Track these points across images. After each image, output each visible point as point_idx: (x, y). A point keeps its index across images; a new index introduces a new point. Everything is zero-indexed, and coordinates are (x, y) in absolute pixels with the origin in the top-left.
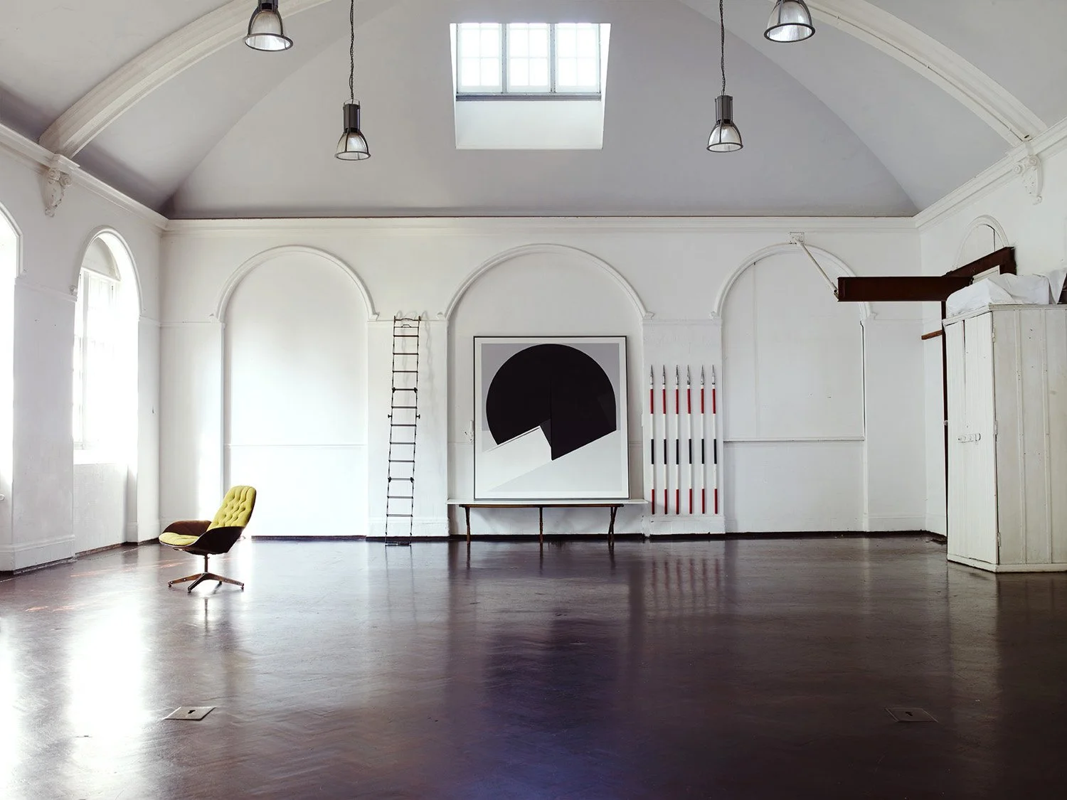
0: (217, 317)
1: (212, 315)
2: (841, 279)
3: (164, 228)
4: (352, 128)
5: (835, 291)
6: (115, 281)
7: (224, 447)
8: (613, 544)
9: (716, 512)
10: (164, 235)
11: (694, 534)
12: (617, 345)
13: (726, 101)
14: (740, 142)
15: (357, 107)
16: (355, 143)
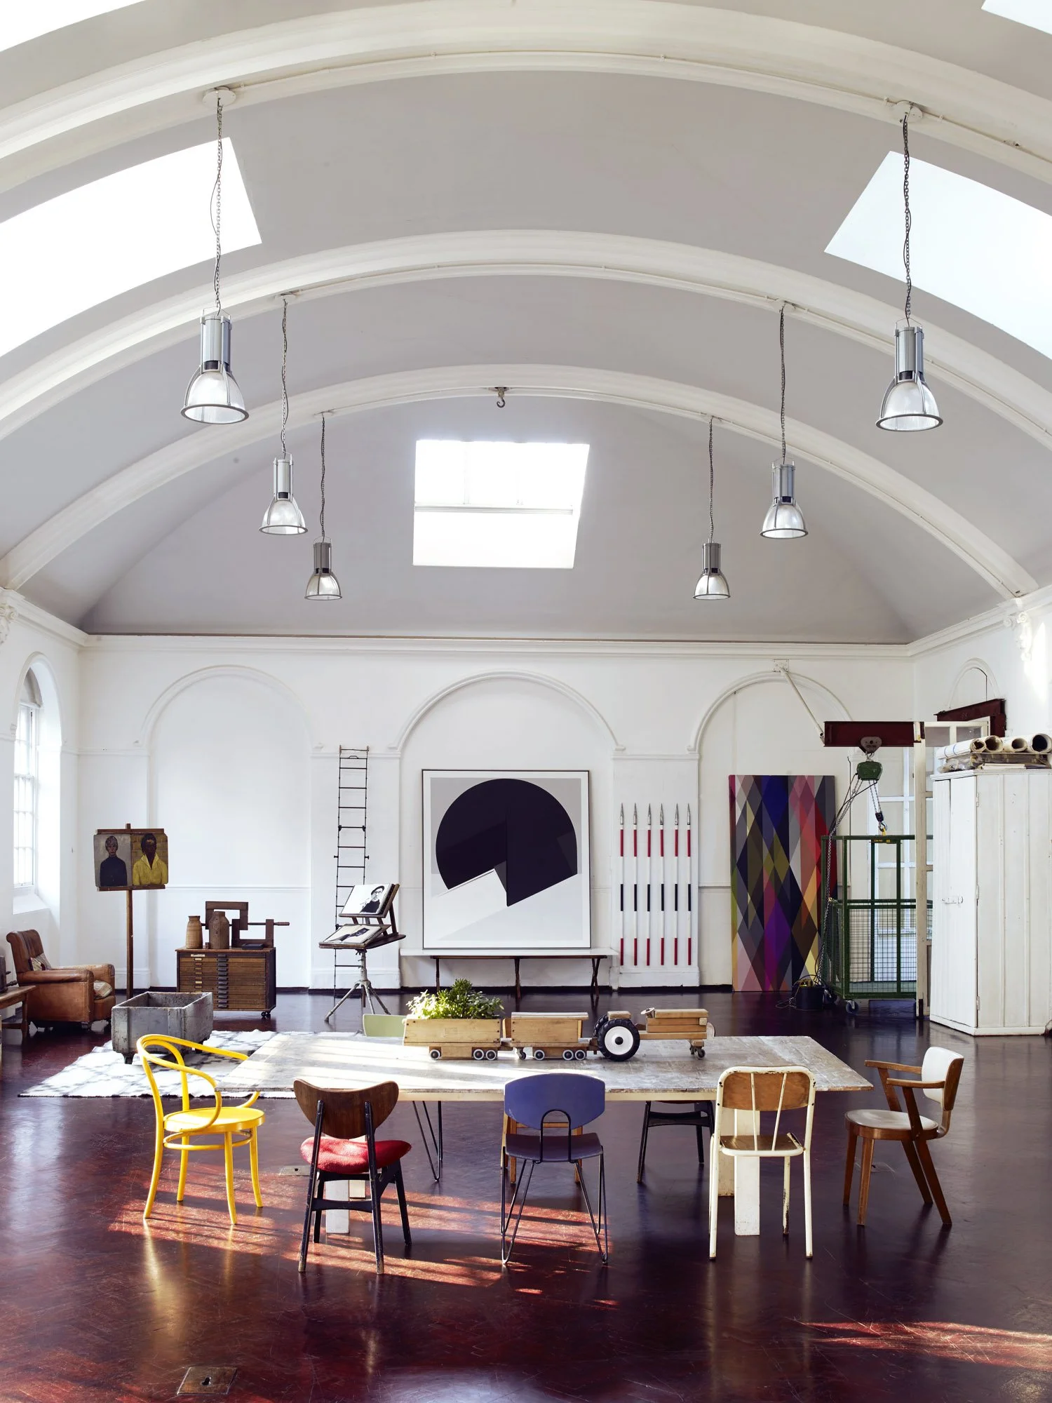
0: (142, 746)
1: (136, 743)
2: (827, 723)
3: (83, 644)
4: (323, 568)
5: (821, 734)
6: (36, 708)
8: (598, 998)
9: (690, 963)
10: (82, 651)
11: (666, 987)
12: (579, 781)
13: (714, 550)
14: (727, 594)
15: (328, 545)
16: (328, 584)
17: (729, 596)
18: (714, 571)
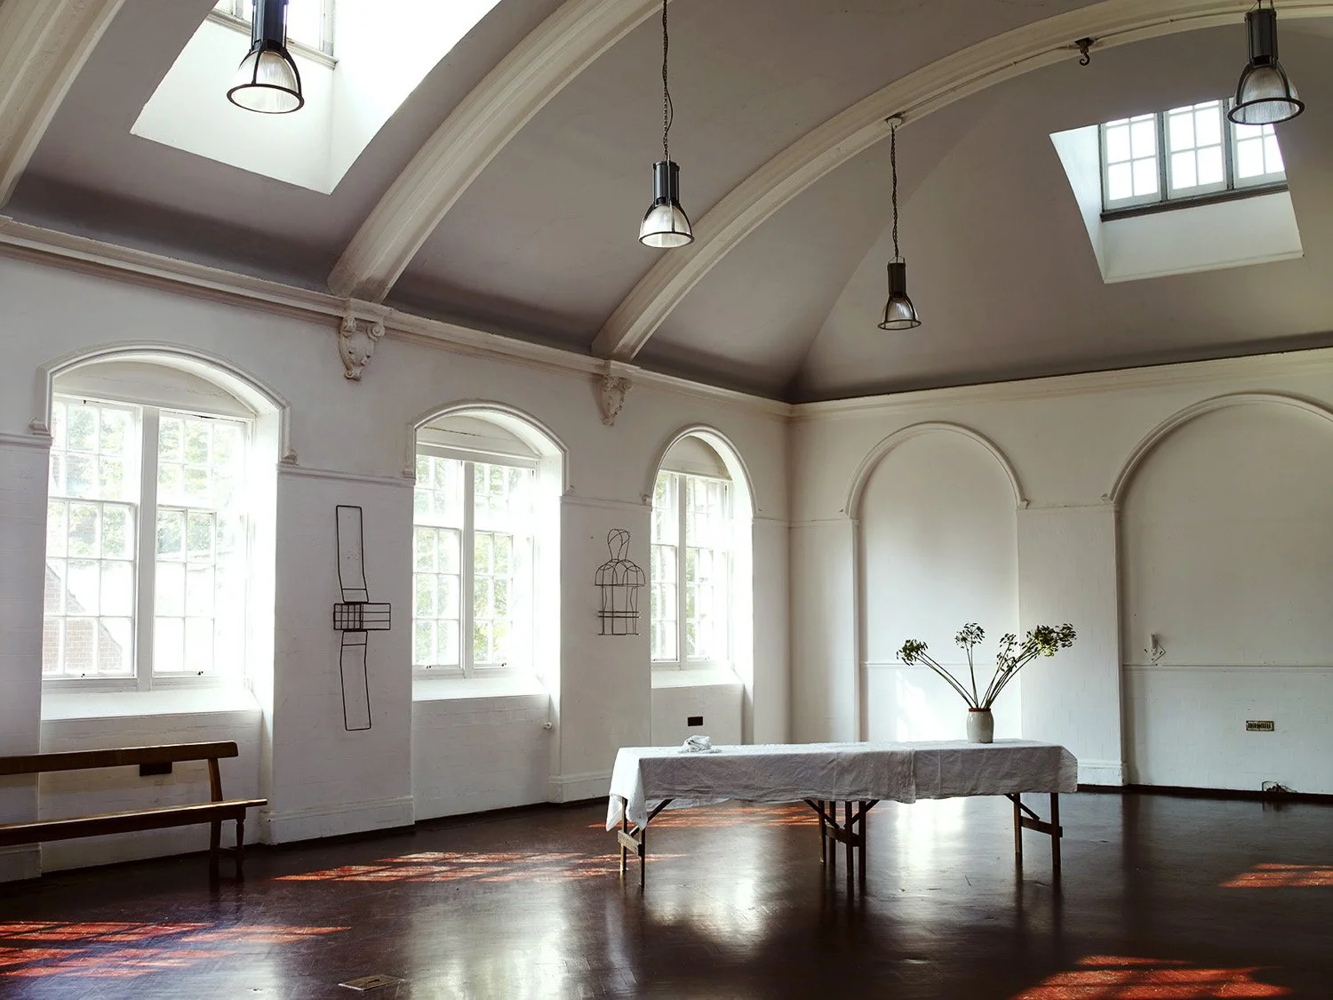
0: (847, 513)
1: (842, 511)
3: (788, 415)
4: (898, 292)
6: (726, 481)
7: (860, 665)
10: (790, 423)
15: (902, 266)
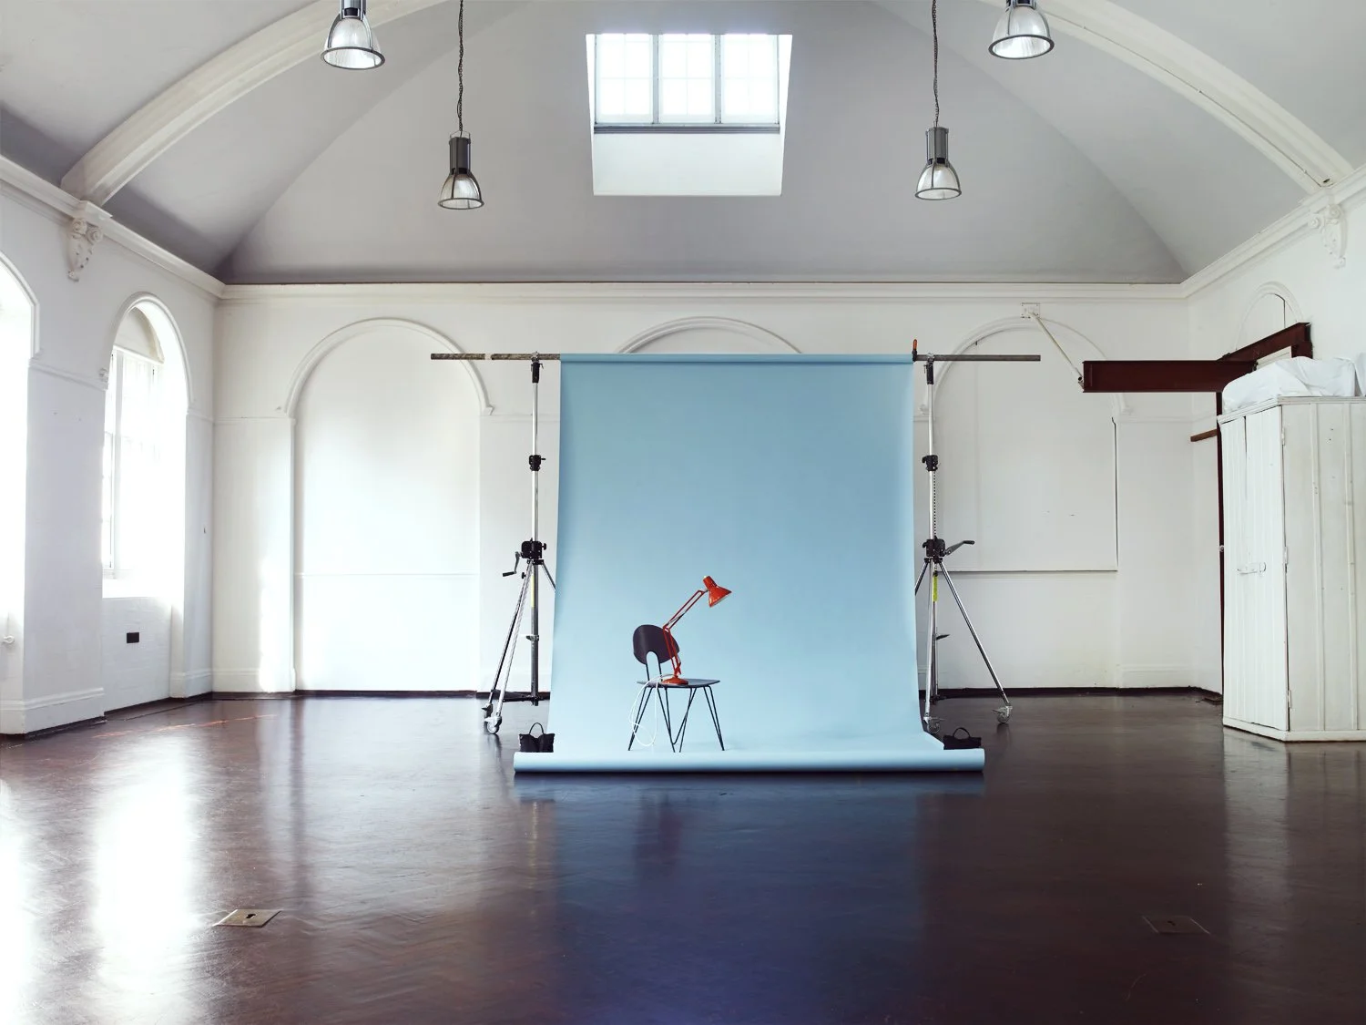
0: (286, 411)
1: (279, 408)
2: (1087, 364)
3: (219, 295)
4: (461, 169)
5: (1080, 379)
6: (157, 363)
7: (295, 576)
10: (219, 304)
13: (940, 135)
14: (957, 188)
15: (467, 141)
16: (465, 188)
17: (960, 192)
18: (940, 161)
